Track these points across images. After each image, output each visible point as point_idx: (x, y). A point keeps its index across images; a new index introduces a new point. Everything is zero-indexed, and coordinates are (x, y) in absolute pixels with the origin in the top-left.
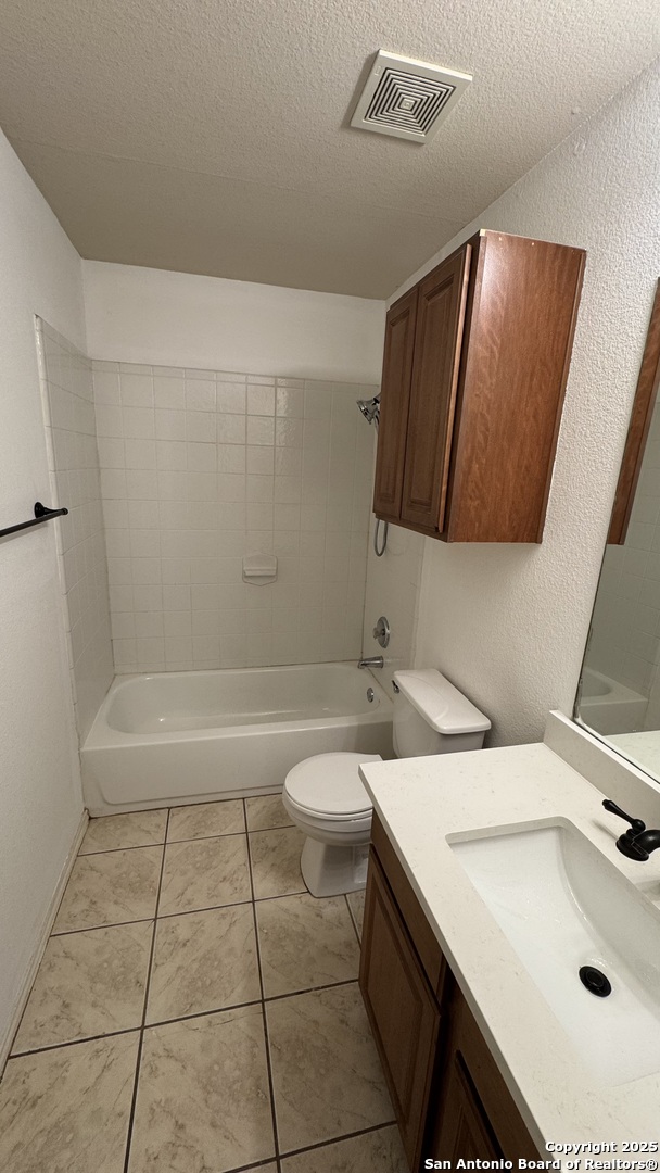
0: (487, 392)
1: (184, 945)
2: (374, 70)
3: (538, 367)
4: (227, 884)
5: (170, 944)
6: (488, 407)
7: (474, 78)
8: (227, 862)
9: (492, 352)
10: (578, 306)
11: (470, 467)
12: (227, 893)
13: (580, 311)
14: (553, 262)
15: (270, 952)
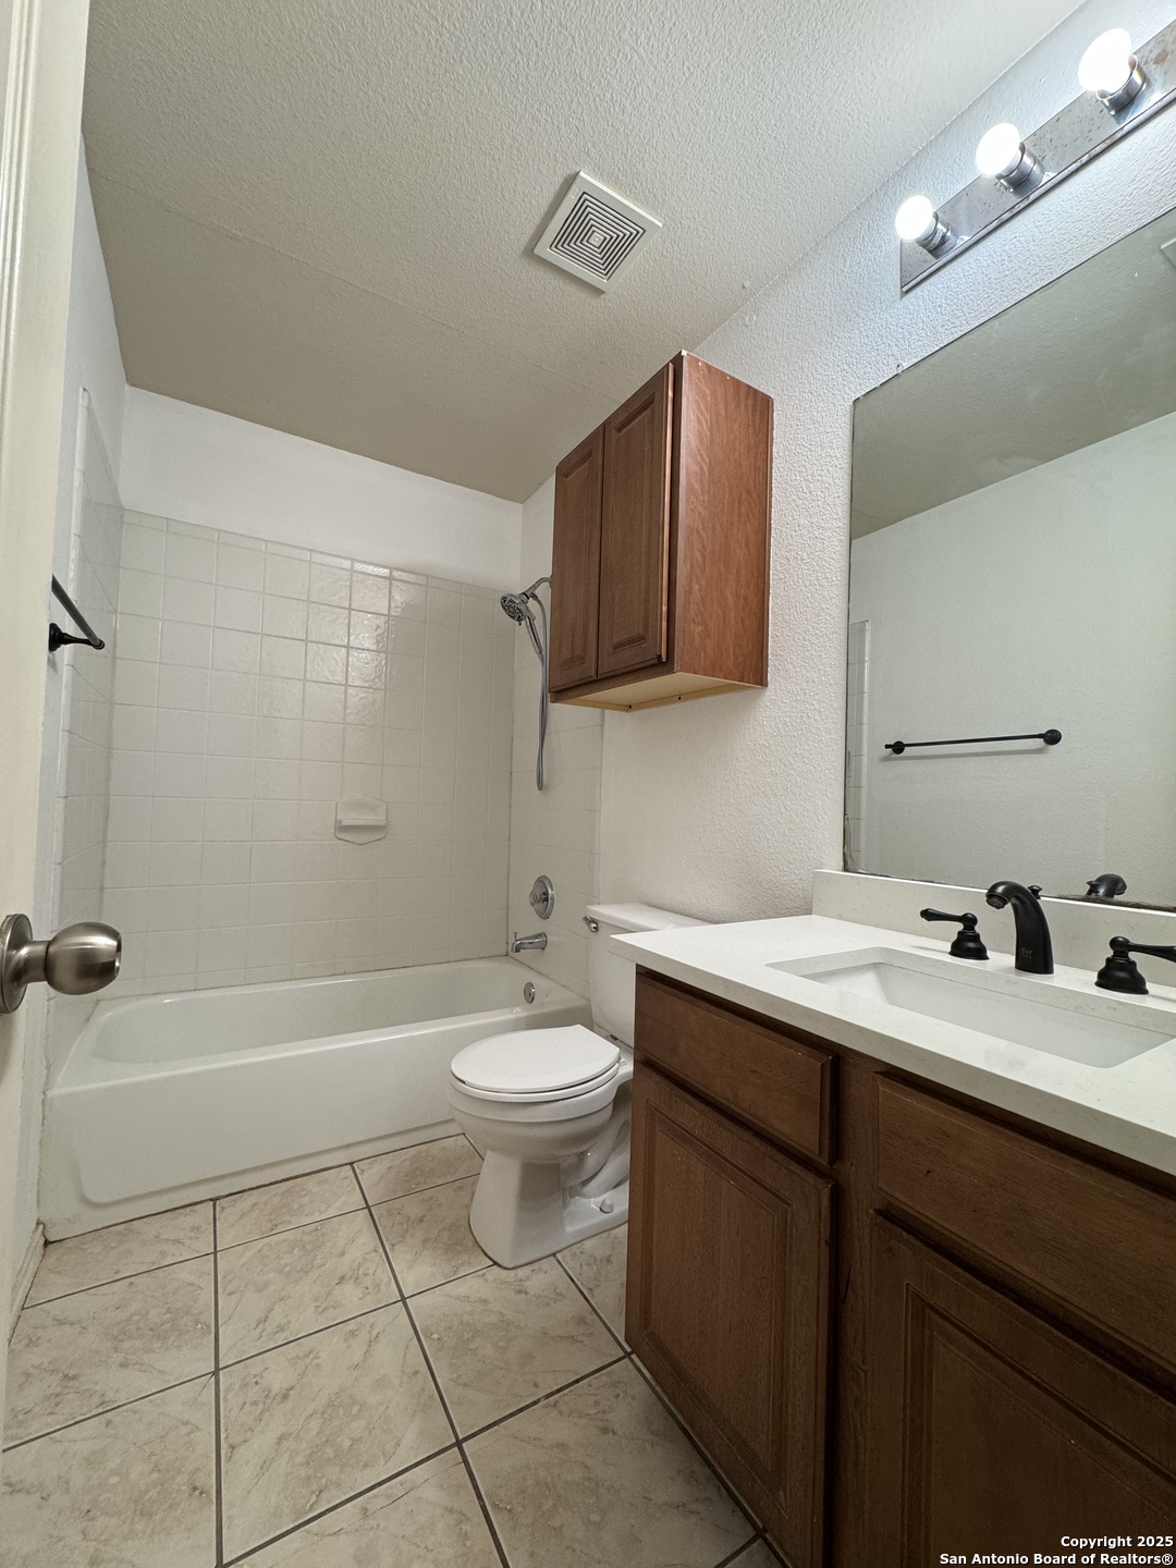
0: (701, 509)
1: (285, 1397)
2: (572, 191)
3: (744, 496)
4: (349, 1287)
5: (255, 1403)
6: (703, 525)
7: (664, 225)
8: (342, 1254)
9: (702, 468)
10: (772, 445)
11: (691, 587)
12: (351, 1298)
13: (774, 450)
14: (747, 399)
15: (451, 1365)
